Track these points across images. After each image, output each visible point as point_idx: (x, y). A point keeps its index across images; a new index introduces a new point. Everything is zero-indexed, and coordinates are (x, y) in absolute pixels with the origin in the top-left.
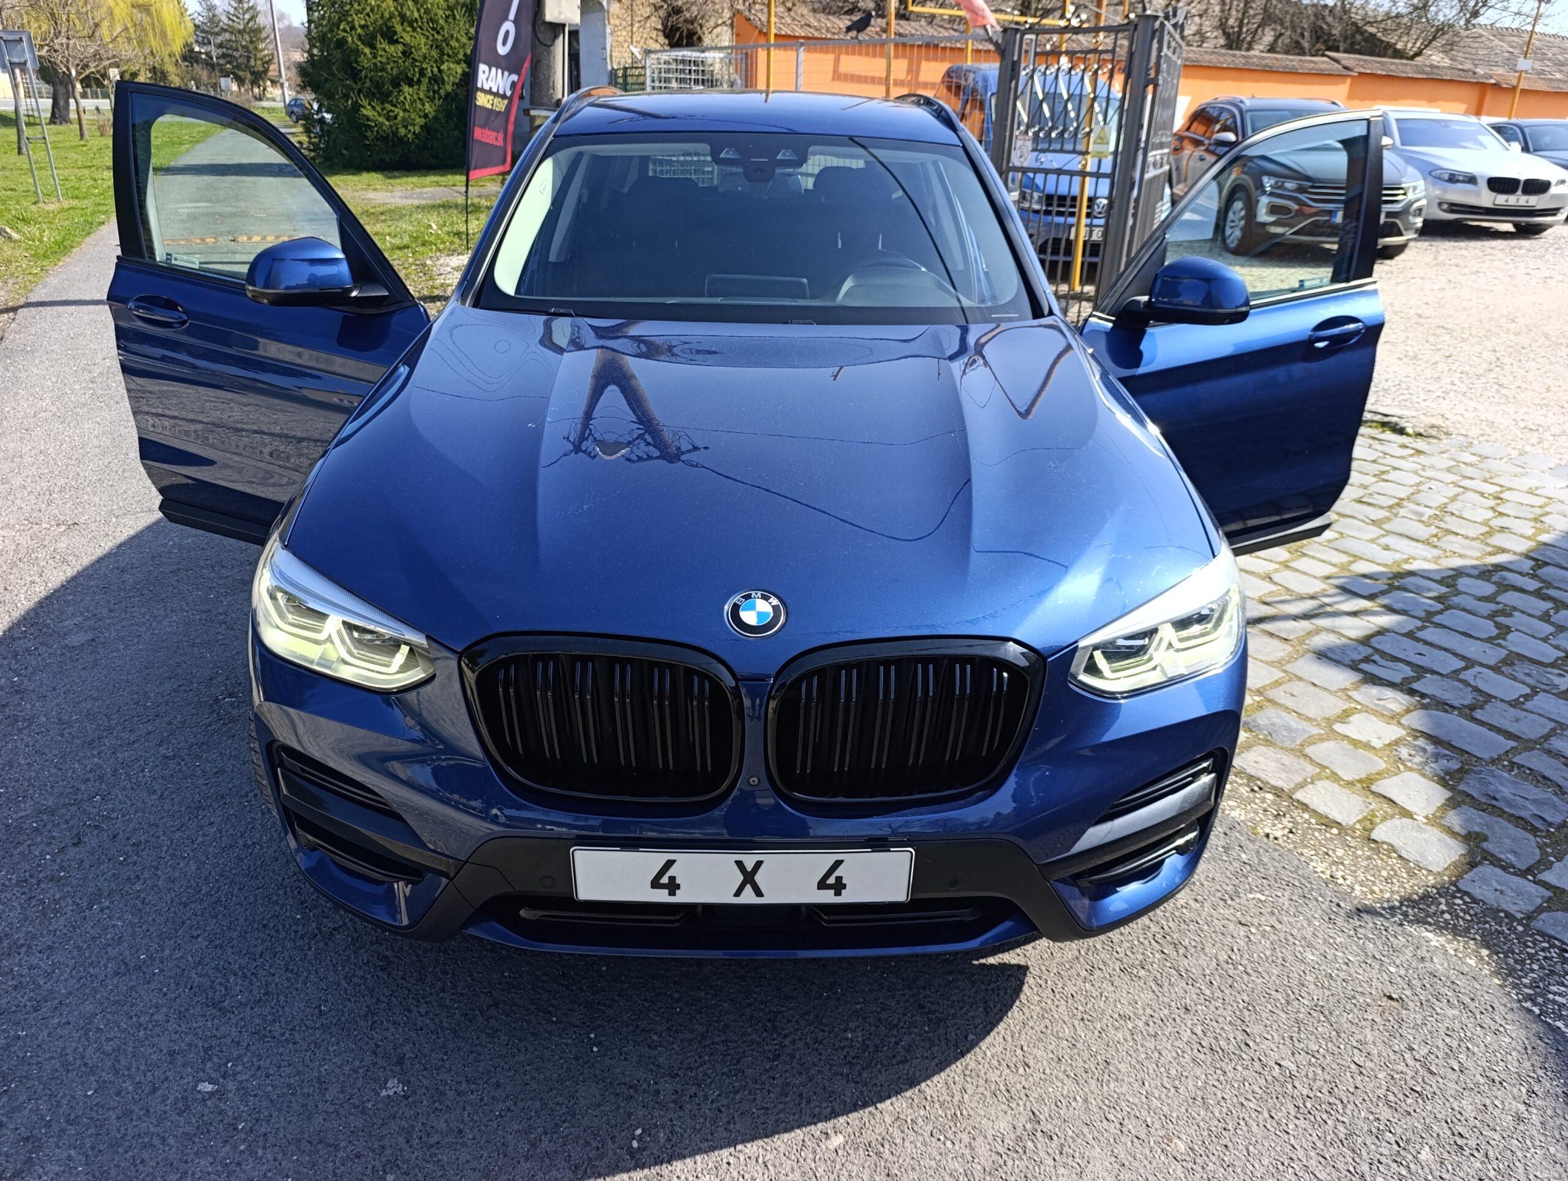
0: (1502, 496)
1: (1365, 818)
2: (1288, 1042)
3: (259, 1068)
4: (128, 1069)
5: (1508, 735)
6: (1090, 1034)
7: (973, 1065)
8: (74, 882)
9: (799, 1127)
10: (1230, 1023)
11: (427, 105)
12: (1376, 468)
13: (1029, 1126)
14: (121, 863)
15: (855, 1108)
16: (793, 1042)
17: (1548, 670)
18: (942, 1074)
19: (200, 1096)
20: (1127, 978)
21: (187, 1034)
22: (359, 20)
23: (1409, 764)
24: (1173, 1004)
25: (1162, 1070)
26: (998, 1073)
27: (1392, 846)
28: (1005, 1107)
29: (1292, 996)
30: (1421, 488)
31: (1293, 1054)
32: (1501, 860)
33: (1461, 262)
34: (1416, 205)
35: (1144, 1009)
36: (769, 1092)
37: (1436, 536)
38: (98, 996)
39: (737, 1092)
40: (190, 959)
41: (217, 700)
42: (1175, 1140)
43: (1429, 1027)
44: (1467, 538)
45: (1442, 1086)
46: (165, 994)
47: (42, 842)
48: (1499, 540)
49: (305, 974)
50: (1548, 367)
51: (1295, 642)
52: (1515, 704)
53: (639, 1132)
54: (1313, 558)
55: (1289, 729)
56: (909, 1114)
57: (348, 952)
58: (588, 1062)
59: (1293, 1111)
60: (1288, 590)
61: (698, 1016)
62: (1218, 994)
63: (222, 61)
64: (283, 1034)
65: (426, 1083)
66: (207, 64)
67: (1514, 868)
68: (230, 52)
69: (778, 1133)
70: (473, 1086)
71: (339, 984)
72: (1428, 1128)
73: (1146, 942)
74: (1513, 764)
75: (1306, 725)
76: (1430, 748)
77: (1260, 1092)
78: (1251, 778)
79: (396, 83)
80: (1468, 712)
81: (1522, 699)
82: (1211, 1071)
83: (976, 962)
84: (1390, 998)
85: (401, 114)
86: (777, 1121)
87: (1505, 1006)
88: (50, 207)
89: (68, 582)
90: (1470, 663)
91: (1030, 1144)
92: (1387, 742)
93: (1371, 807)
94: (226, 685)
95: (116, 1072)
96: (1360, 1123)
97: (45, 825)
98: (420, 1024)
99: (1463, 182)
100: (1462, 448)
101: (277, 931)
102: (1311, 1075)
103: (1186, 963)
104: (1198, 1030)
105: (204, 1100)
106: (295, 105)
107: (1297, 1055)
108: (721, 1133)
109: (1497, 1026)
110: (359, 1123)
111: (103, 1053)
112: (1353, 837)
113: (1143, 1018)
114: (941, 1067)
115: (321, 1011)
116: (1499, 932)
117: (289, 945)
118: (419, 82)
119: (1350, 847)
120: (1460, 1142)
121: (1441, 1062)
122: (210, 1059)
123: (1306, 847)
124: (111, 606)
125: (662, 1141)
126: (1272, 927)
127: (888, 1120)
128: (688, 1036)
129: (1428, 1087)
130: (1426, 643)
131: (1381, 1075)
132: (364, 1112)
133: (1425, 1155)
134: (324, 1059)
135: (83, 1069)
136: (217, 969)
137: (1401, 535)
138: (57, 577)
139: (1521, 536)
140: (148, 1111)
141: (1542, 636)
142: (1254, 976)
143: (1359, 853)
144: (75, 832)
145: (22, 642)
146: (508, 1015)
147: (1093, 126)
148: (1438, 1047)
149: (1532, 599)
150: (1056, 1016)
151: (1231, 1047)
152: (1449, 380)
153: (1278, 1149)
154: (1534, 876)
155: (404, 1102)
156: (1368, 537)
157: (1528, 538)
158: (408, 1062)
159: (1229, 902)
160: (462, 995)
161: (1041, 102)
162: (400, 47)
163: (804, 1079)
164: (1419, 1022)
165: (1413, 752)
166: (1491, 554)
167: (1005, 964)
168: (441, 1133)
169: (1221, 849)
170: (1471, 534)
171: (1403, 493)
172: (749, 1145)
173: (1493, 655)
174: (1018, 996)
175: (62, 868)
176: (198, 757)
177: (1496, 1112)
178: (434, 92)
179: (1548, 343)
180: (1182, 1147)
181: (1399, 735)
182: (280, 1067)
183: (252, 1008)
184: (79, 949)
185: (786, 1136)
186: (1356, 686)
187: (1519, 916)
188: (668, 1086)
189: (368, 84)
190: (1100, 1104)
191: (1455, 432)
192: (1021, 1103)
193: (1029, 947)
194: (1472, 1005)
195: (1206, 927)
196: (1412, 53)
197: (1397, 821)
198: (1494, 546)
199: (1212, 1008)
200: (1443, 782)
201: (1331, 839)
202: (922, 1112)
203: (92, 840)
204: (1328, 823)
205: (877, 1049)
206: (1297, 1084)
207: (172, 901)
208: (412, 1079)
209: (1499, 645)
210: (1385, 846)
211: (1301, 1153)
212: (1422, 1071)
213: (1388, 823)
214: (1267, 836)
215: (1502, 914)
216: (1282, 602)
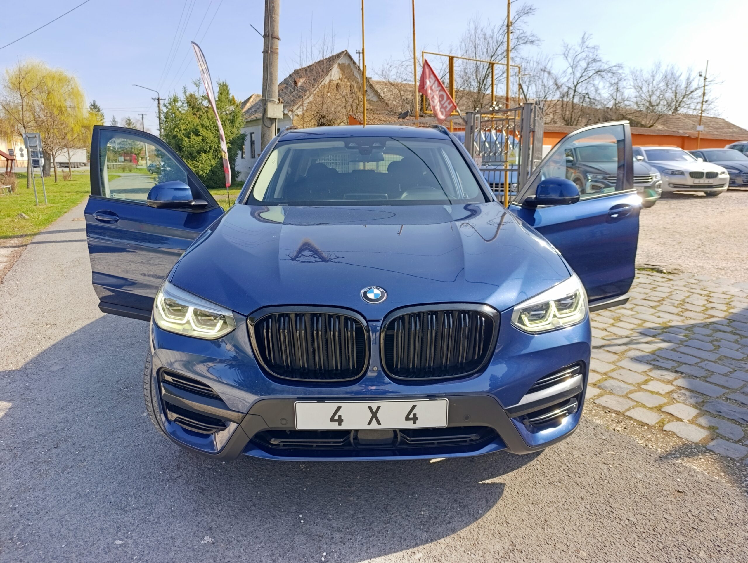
0: (710, 295)
1: (660, 422)
2: (631, 510)
3: (143, 534)
4: (81, 536)
5: (723, 387)
6: (536, 510)
7: (482, 523)
8: (55, 462)
9: (401, 551)
10: (603, 503)
11: (212, 161)
12: (651, 286)
13: (510, 547)
14: (77, 454)
15: (427, 542)
16: (396, 516)
17: (740, 362)
18: (468, 528)
19: (115, 546)
20: (552, 487)
21: (109, 521)
22: (183, 127)
23: (678, 400)
24: (575, 496)
25: (573, 523)
26: (494, 526)
27: (674, 433)
28: (499, 540)
29: (632, 492)
30: (673, 293)
31: (634, 515)
32: (725, 437)
33: (682, 208)
34: (657, 183)
35: (562, 499)
36: (386, 536)
37: (681, 312)
38: (67, 507)
39: (370, 537)
40: (110, 491)
41: (120, 390)
42: (581, 551)
43: (698, 502)
44: (696, 312)
45: (707, 526)
46: (98, 506)
47: (40, 447)
48: (711, 312)
49: (164, 495)
50: (726, 245)
51: (620, 354)
52: (726, 375)
53: (325, 554)
54: (625, 322)
55: (620, 388)
56: (453, 544)
57: (184, 486)
58: (299, 527)
59: (637, 538)
60: (615, 334)
61: (350, 507)
62: (596, 492)
63: (120, 150)
64: (154, 520)
65: (222, 537)
66: (113, 151)
67: (732, 440)
68: (123, 146)
69: (391, 553)
70: (245, 538)
71: (180, 499)
72: (702, 543)
73: (560, 472)
74: (727, 398)
75: (628, 386)
76: (688, 393)
77: (620, 531)
78: (604, 408)
79: (199, 153)
80: (705, 379)
81: (729, 373)
82: (596, 523)
83: (481, 483)
84: (679, 491)
85: (201, 165)
86: (390, 548)
87: (734, 494)
88: (42, 207)
89: (52, 347)
90: (703, 360)
91: (511, 555)
92: (667, 391)
93: (662, 417)
94: (124, 383)
95: (76, 537)
96: (669, 542)
97: (41, 440)
98: (219, 514)
99: (678, 174)
100: (689, 278)
101: (151, 479)
102: (644, 523)
103: (580, 479)
104: (588, 506)
105: (117, 548)
106: (152, 166)
107: (636, 516)
108: (364, 554)
109: (731, 502)
110: (191, 554)
111: (69, 530)
112: (655, 430)
113: (562, 502)
114: (467, 524)
115: (172, 510)
116: (728, 466)
117: (156, 484)
118: (209, 151)
119: (654, 434)
120: (718, 549)
121: (705, 517)
122: (120, 531)
123: (633, 434)
124: (72, 355)
125: (336, 558)
126: (620, 464)
127: (443, 547)
128: (346, 515)
129: (700, 527)
130: (681, 353)
131: (677, 522)
132: (193, 550)
133: (702, 554)
134: (174, 529)
135: (60, 537)
136: (122, 495)
137: (665, 312)
138: (46, 345)
139: (721, 310)
140: (91, 553)
141: (736, 349)
142: (613, 485)
143: (659, 436)
144: (55, 443)
145: (30, 370)
146: (260, 509)
147: (508, 150)
148: (703, 511)
149: (729, 335)
150: (520, 502)
151: (604, 513)
152: (681, 251)
153: (631, 553)
154: (742, 443)
155: (213, 545)
156: (650, 313)
157: (725, 311)
158: (214, 529)
159: (598, 455)
160: (238, 502)
161: (485, 142)
162: (201, 138)
163: (402, 531)
164: (693, 501)
165: (680, 396)
166: (708, 318)
167: (494, 483)
168: (231, 557)
169: (592, 435)
170: (698, 310)
171: (664, 295)
172: (377, 558)
173: (714, 357)
174: (501, 495)
175: (49, 457)
176: (112, 412)
177: (735, 536)
178: (216, 156)
179: (725, 236)
180: (585, 554)
181: (672, 389)
182: (153, 533)
183: (139, 510)
184: (58, 489)
185: (394, 554)
186: (650, 370)
187: (737, 459)
188: (337, 536)
189: (186, 153)
190: (544, 537)
191: (686, 271)
192: (506, 538)
193: (505, 476)
194: (718, 494)
195: (588, 465)
196: (649, 126)
197: (675, 423)
198: (709, 315)
199: (594, 497)
200: (695, 407)
201: (645, 431)
202: (459, 543)
203: (63, 446)
204: (642, 424)
205: (436, 518)
206: (637, 527)
207: (101, 468)
208: (216, 536)
209: (716, 353)
210: (670, 433)
211: (642, 555)
212: (697, 521)
213: (671, 423)
214: (614, 430)
215: (729, 459)
216: (613, 339)
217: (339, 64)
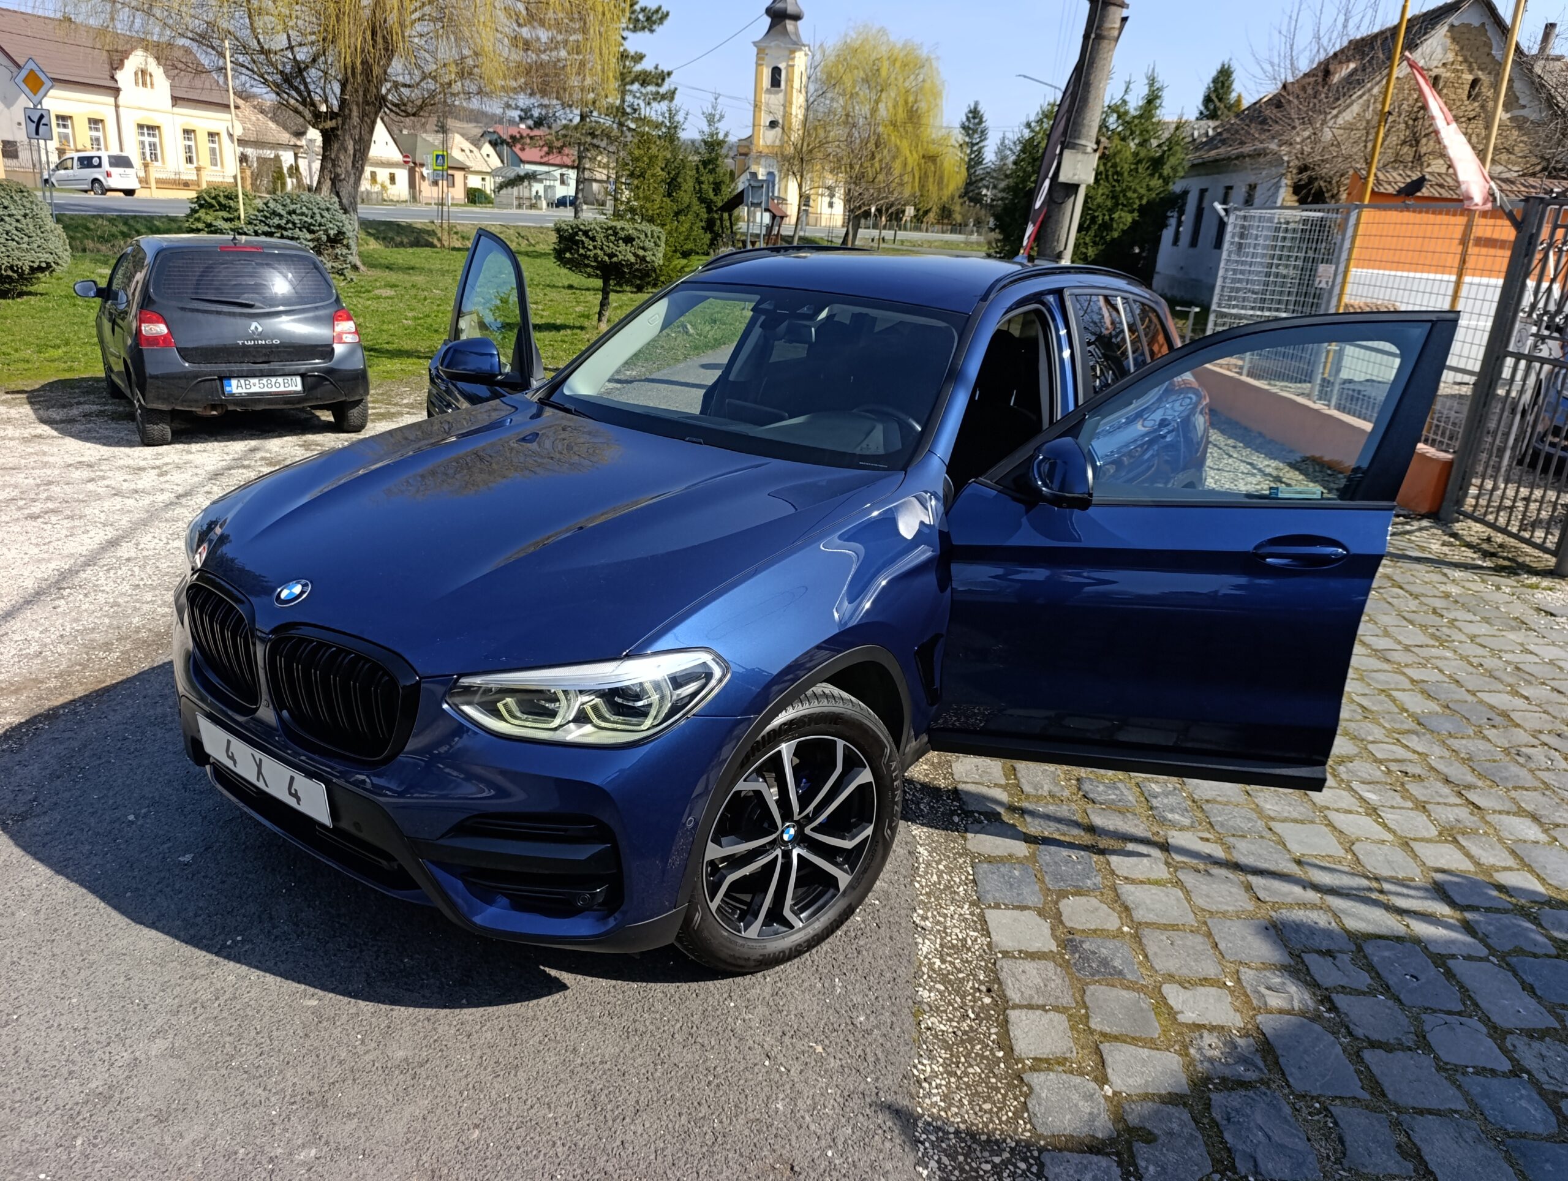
5: (1373, 1086)
7: (441, 1016)
15: (346, 995)
27: (1030, 1092)
32: (1134, 1165)
53: (240, 939)
60: (1358, 862)
65: (201, 864)
74: (1323, 1110)
76: (1246, 1051)
78: (995, 979)
83: (542, 968)
84: (792, 1168)
90: (1472, 1012)
92: (1202, 1023)
93: (1069, 1056)
112: (1008, 1067)
119: (991, 1072)
127: (351, 1011)
130: (1448, 972)
132: (163, 861)
143: (993, 1080)
155: (181, 867)
158: (209, 851)
159: (787, 1037)
161: (1552, 281)
165: (1217, 1044)
167: (557, 979)
181: (1227, 1025)
182: (166, 824)
197: (1079, 1080)
200: (1200, 1080)
201: (984, 1057)
204: (1004, 1045)
210: (1025, 1088)
213: (1067, 1076)
214: (923, 1022)
216: (1324, 869)
217: (1452, 26)
